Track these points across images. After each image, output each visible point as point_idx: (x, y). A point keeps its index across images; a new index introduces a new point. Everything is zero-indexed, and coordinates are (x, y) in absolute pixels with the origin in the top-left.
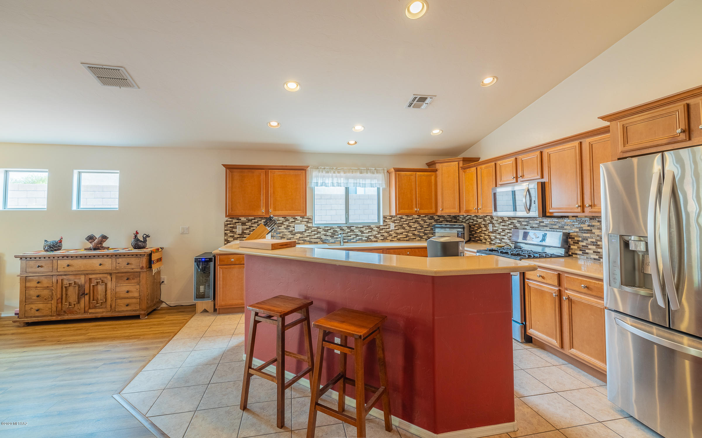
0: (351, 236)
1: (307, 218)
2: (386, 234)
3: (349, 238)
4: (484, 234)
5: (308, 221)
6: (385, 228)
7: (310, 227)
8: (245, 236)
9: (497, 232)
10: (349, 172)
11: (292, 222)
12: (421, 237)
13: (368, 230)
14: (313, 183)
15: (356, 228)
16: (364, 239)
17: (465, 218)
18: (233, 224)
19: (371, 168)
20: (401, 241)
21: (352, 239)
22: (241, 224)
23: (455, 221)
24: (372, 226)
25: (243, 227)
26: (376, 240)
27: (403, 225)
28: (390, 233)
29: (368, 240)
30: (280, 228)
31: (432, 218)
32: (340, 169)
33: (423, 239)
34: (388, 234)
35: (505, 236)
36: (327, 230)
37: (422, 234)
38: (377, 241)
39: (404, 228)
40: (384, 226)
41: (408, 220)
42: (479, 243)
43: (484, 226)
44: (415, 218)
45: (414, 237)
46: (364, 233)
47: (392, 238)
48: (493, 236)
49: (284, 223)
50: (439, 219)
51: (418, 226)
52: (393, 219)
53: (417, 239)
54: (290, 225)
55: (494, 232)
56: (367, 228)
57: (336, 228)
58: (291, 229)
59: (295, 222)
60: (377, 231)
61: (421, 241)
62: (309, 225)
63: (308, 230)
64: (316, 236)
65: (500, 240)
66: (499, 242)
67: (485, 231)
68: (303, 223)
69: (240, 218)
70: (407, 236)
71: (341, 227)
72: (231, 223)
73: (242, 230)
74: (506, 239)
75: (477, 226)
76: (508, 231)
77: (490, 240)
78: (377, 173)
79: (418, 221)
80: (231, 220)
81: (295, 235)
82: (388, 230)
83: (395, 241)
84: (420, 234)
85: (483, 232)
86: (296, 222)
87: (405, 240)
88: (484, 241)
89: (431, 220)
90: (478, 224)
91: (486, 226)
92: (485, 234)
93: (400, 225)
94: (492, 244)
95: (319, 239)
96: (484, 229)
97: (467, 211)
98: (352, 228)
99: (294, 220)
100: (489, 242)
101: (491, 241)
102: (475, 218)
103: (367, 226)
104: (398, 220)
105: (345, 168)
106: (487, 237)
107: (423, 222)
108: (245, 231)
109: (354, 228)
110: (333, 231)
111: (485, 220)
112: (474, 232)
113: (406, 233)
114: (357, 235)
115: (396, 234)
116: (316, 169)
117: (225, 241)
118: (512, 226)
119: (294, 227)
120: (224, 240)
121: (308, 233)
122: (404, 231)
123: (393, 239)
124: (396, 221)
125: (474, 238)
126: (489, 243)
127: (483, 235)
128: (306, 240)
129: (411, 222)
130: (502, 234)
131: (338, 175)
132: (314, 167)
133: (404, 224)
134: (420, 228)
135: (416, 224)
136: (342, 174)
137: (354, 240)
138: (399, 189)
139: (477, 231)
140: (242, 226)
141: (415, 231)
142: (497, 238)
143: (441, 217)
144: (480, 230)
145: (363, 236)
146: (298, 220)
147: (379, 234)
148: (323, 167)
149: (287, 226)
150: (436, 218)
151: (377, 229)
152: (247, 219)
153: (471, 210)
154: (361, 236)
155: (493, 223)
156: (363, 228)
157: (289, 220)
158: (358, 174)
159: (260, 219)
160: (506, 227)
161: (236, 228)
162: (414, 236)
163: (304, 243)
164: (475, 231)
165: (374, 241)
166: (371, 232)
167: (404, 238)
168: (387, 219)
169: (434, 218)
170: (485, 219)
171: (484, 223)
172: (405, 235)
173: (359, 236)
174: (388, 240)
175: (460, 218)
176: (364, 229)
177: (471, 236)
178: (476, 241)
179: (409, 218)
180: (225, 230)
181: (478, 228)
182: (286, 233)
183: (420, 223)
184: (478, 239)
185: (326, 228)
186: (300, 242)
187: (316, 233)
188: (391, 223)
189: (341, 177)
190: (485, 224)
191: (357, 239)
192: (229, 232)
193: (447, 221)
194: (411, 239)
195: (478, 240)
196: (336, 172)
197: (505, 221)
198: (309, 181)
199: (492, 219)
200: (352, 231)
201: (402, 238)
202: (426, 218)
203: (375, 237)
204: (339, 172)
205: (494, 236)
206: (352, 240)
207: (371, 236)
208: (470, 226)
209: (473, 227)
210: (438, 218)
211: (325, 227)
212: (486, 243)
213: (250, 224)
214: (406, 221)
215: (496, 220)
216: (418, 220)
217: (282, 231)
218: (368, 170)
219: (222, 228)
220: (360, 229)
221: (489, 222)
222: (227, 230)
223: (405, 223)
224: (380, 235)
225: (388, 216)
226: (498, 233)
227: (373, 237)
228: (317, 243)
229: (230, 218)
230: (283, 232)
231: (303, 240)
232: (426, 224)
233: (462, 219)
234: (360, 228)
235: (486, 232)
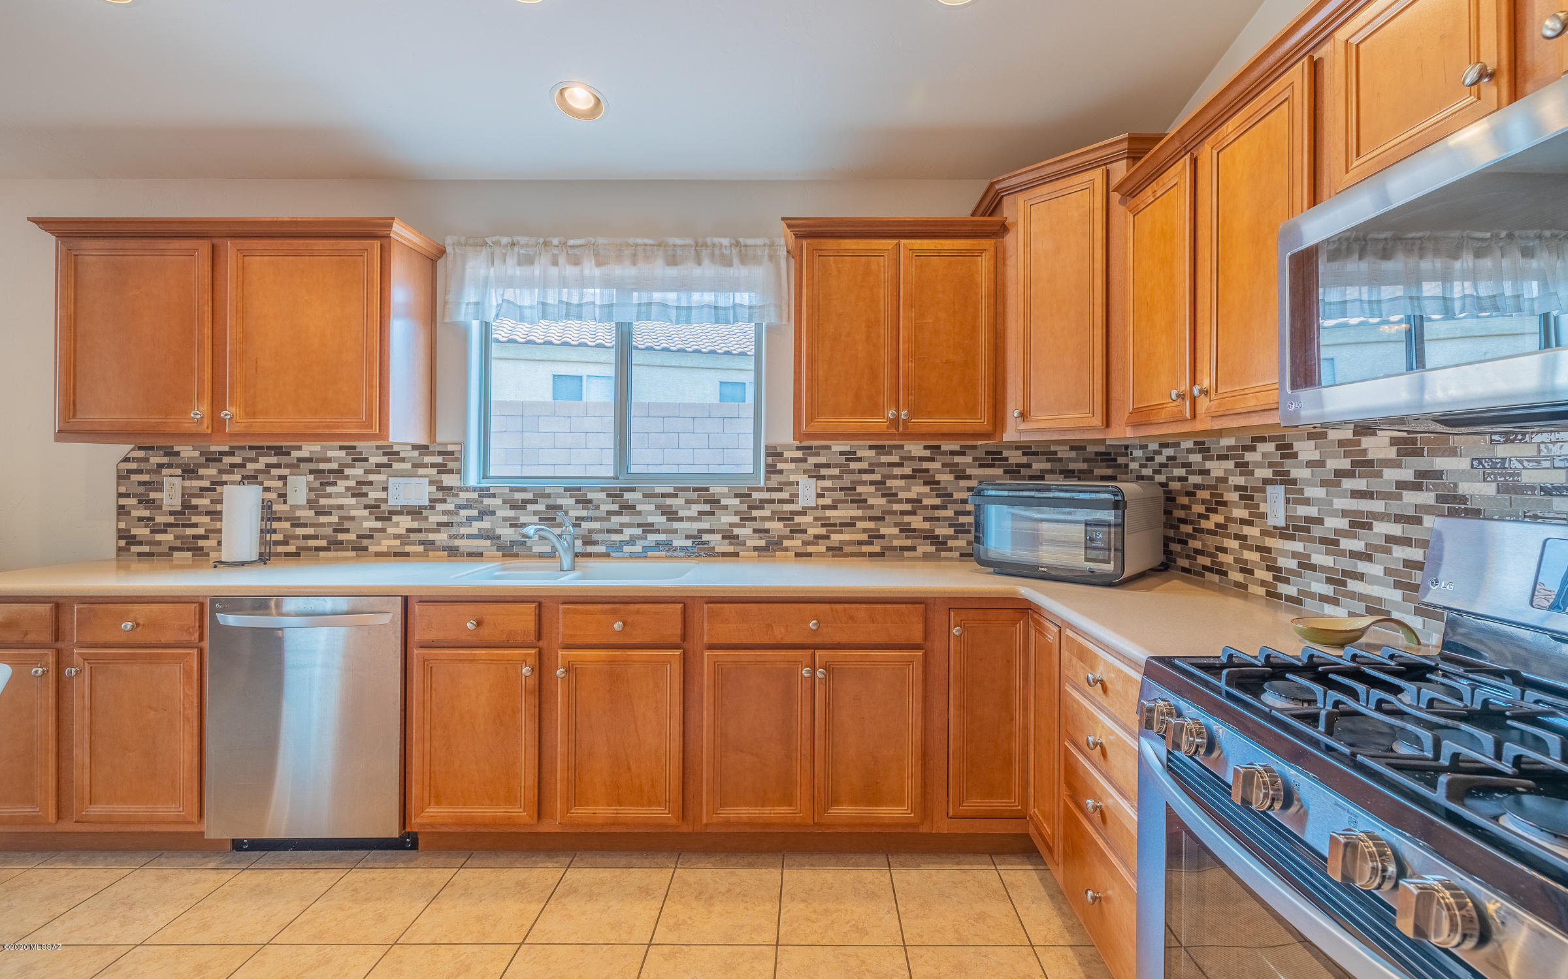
0: (621, 532)
1: (440, 453)
2: (776, 526)
3: (615, 537)
4: (1237, 537)
5: (445, 465)
6: (772, 501)
7: (451, 489)
8: (194, 519)
9: (1316, 531)
10: (619, 259)
11: (378, 465)
12: (940, 543)
13: (696, 508)
14: (464, 307)
15: (645, 495)
16: (676, 543)
17: (1152, 459)
18: (148, 472)
19: (716, 240)
20: (846, 555)
21: (627, 543)
22: (178, 472)
23: (1109, 472)
24: (716, 489)
25: (187, 483)
26: (731, 549)
27: (859, 489)
28: (797, 519)
29: (700, 549)
30: (329, 489)
31: (993, 459)
32: (580, 246)
33: (951, 549)
34: (785, 526)
35: (1368, 557)
36: (523, 501)
37: (943, 530)
38: (736, 555)
39: (861, 502)
40: (769, 490)
41: (882, 465)
42: (1210, 586)
43: (1242, 497)
44: (913, 459)
45: (908, 543)
46: (681, 519)
47: (805, 543)
48: (1287, 552)
49: (347, 471)
50: (1029, 466)
51: (927, 496)
52: (812, 460)
53: (921, 549)
54: (371, 477)
55: (1293, 530)
56: (695, 495)
57: (559, 495)
58: (373, 495)
59: (390, 466)
60: (737, 514)
61: (939, 559)
62: (448, 480)
63: (444, 501)
64: (476, 526)
65: (1329, 581)
66: (1328, 590)
67: (1243, 522)
68: (421, 471)
69: (176, 449)
70: (875, 536)
71: (579, 489)
72: (143, 466)
73: (183, 495)
74: (1375, 580)
75: (1204, 494)
76: (1396, 530)
77: (1268, 576)
78: (744, 260)
79: (927, 471)
80: (141, 454)
81: (390, 519)
82: (787, 507)
83: (819, 555)
84: (933, 531)
85: (1233, 528)
86: (396, 466)
87: (863, 555)
88: (1238, 577)
89: (993, 466)
90: (1209, 487)
91: (1251, 498)
92: (1244, 538)
93: (842, 489)
94: (1278, 596)
95: (488, 537)
96: (1240, 513)
97: (1142, 416)
98: (627, 495)
99: (385, 460)
100: (1263, 583)
101: (1275, 578)
102: (1196, 458)
103: (695, 490)
104: (836, 466)
105: (601, 241)
106: (1252, 556)
107: (951, 477)
108: (194, 501)
109: (638, 495)
110: (548, 507)
111: (1246, 464)
112: (1189, 529)
113: (871, 525)
114: (648, 528)
115: (823, 525)
116: (479, 248)
117: (120, 537)
118: (1427, 498)
119: (385, 489)
120: (114, 535)
121: (445, 513)
122: (859, 513)
123: (810, 549)
124: (823, 472)
125: (1188, 557)
126: (1261, 591)
127: (1234, 544)
128: (433, 542)
129: (895, 477)
130: (1346, 544)
131: (571, 271)
132: (471, 241)
133: (864, 483)
134: (938, 501)
135: (915, 485)
136: (589, 268)
137: (637, 549)
138: (811, 317)
139: (1204, 524)
140: (184, 479)
141: (913, 513)
142: (1313, 568)
143: (1036, 454)
144: (1218, 518)
145: (675, 531)
146: (403, 460)
147: (744, 526)
148: (505, 240)
149: (358, 483)
150: (1015, 457)
151: (737, 501)
152: (202, 454)
153: (1159, 407)
154: (666, 531)
155: (1294, 482)
156: (675, 495)
157: (366, 460)
158: (659, 269)
159: (252, 454)
160: (1378, 506)
161: (159, 488)
162: (907, 538)
163: (428, 556)
164: (1192, 522)
165: (724, 555)
166: (712, 514)
167: (860, 543)
168: (786, 460)
169: (1006, 459)
170: (1249, 457)
171: (1240, 481)
172: (865, 531)
173: (657, 531)
174: (786, 549)
175: (1133, 460)
176: (679, 501)
177: (1175, 547)
178: (1196, 573)
179: (884, 459)
180: (120, 495)
181: (1207, 509)
182: (353, 513)
183: (938, 483)
184: (1209, 564)
185: (518, 496)
186: (408, 549)
187: (475, 513)
188: (803, 480)
189: (583, 283)
190: (1244, 488)
191: (646, 544)
192: (133, 501)
193: (1068, 474)
194: (894, 549)
195: (1205, 568)
196: (562, 260)
197: (1370, 463)
198: (451, 297)
199: (1283, 456)
200: (627, 508)
201: (851, 543)
202: (968, 459)
203: (728, 536)
204: (576, 261)
205: (1294, 555)
206: (627, 549)
207: (711, 531)
208: (1170, 498)
209: (1185, 500)
210: (1024, 460)
211: (512, 490)
212: (1245, 587)
213: (214, 472)
214: (872, 471)
215: (1310, 464)
216: (925, 465)
217: (340, 501)
218: (702, 246)
219: (110, 486)
220: (660, 501)
221: (1268, 473)
222: (127, 495)
223: (866, 477)
224: (751, 530)
225: (788, 447)
226: (1323, 541)
227: (718, 537)
228: (481, 555)
229: (140, 448)
230: (341, 507)
231: (422, 543)
232: (963, 483)
233: (1141, 466)
234: (664, 495)
235: (1247, 530)
